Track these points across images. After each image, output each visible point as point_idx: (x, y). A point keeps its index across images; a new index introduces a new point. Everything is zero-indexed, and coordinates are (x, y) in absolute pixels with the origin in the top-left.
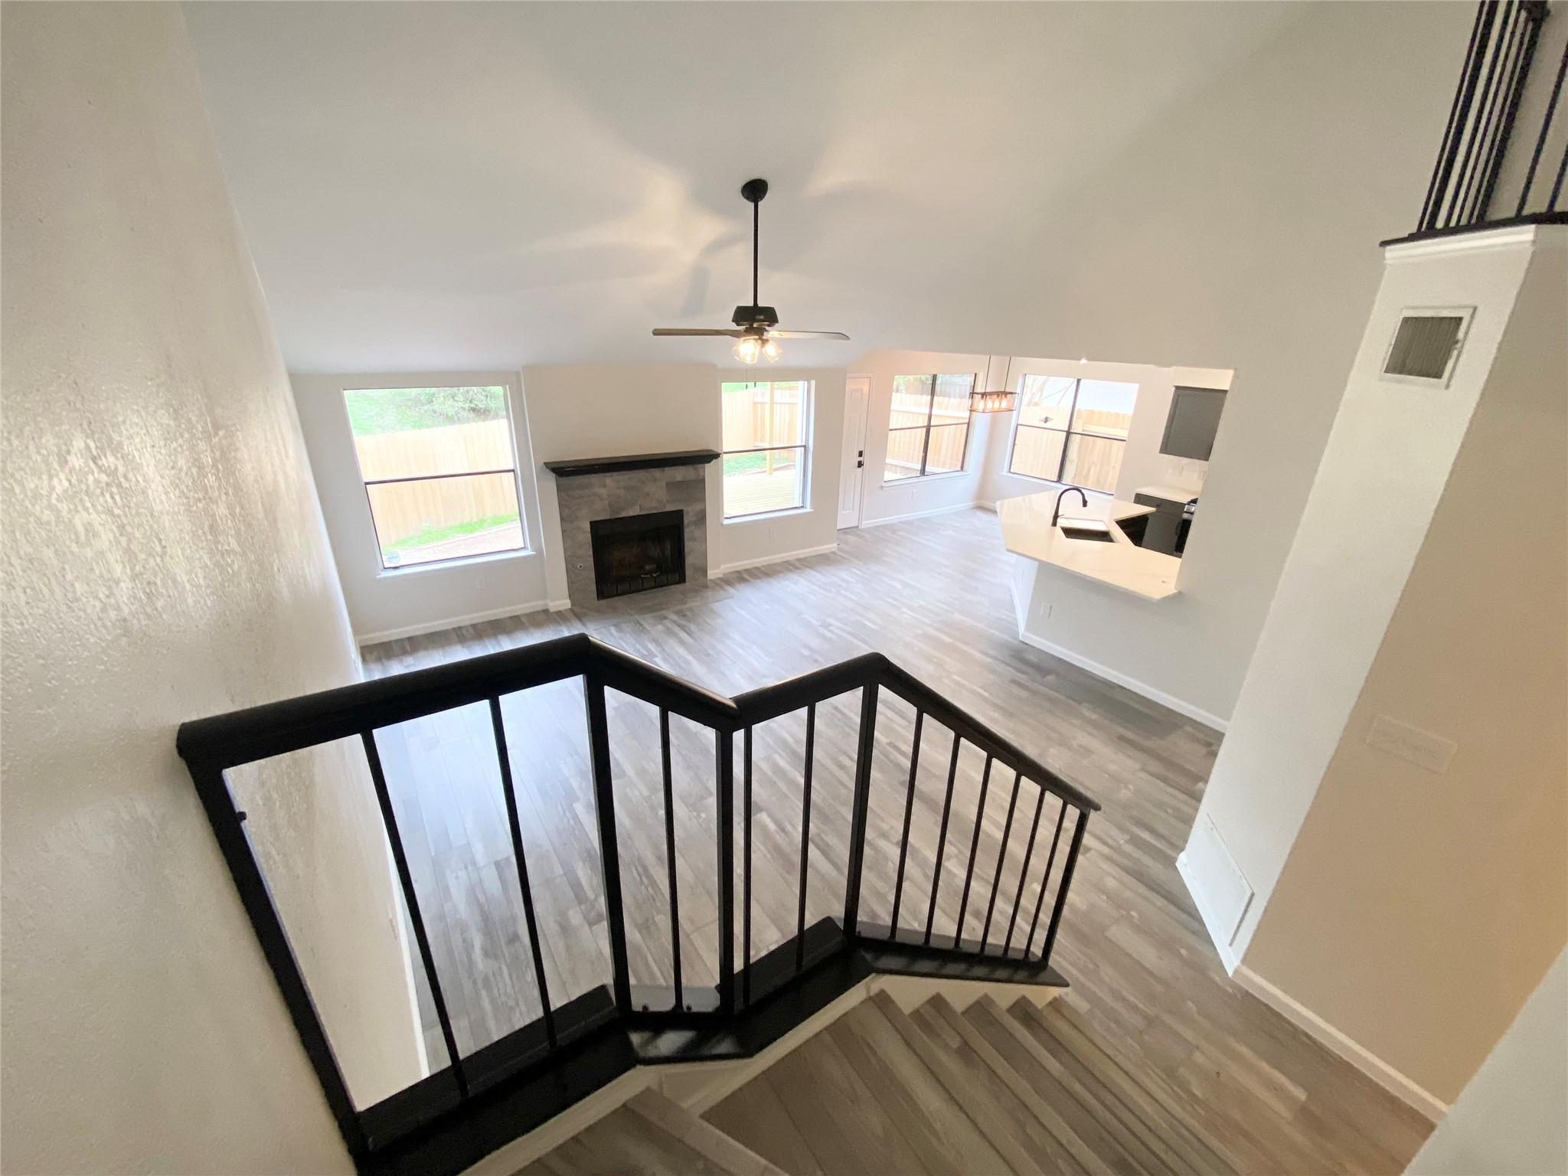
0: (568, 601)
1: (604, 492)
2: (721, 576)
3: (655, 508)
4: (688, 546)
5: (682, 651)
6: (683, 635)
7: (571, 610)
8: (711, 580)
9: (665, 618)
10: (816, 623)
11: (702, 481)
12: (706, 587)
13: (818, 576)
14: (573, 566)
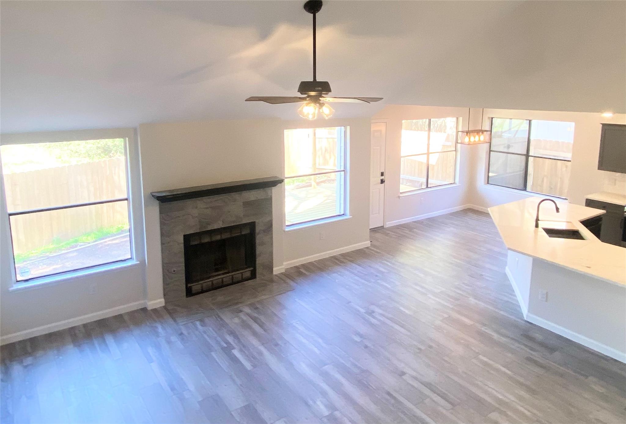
0: (163, 300)
1: (195, 212)
2: (283, 271)
3: (234, 222)
4: (259, 249)
5: (254, 342)
6: (256, 327)
7: (165, 307)
8: (276, 275)
9: (241, 311)
10: (362, 311)
11: (269, 200)
12: (272, 281)
13: (359, 268)
14: (168, 271)
